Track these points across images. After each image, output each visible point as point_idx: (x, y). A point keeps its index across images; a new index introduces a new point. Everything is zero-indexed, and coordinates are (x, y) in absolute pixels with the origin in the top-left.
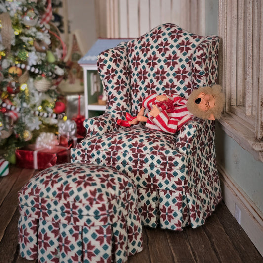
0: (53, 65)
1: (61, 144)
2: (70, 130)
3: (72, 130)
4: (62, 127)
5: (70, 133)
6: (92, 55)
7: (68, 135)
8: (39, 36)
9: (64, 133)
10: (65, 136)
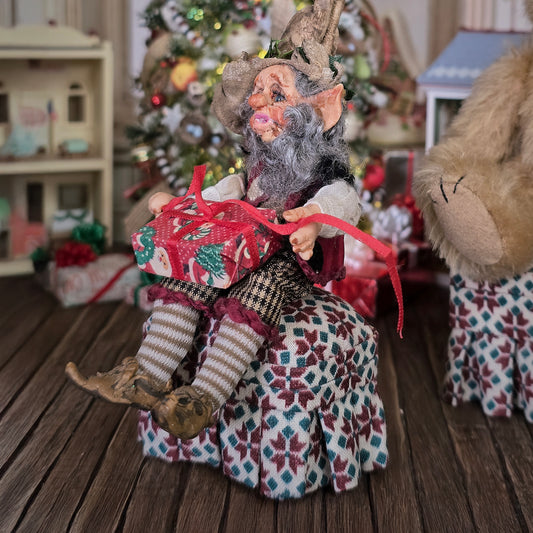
0: (367, 85)
1: (377, 259)
2: (399, 228)
3: (404, 228)
4: (381, 222)
5: (399, 234)
6: (448, 65)
7: (395, 239)
8: (345, 20)
9: (385, 234)
10: (388, 241)
